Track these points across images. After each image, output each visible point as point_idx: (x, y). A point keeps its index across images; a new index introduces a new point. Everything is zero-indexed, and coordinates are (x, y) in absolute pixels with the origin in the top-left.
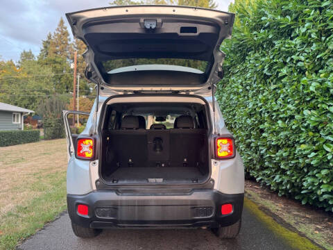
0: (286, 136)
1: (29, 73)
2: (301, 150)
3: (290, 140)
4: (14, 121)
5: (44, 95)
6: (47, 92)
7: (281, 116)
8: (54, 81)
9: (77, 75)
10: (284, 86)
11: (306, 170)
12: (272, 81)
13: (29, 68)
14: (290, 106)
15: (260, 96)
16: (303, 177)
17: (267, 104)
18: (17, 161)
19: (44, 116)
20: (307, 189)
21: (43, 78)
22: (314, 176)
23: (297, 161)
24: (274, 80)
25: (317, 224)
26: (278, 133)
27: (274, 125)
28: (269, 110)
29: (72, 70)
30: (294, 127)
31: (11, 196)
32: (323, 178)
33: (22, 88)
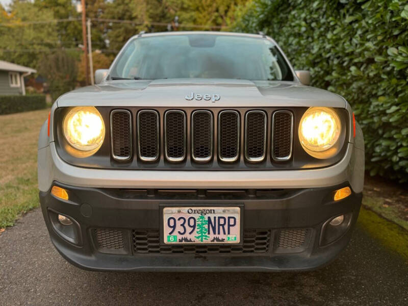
0: (360, 88)
1: (24, 19)
2: (378, 106)
3: (364, 94)
4: (12, 83)
5: (47, 50)
6: (50, 46)
7: (356, 60)
8: (58, 31)
9: (86, 21)
10: (364, 16)
11: (380, 132)
12: (348, 11)
13: (23, 12)
14: (369, 45)
15: (329, 35)
16: (377, 141)
17: (337, 45)
18: (19, 131)
19: (49, 76)
20: (380, 156)
21: (43, 26)
22: (391, 138)
23: (371, 121)
24: (351, 10)
25: (387, 198)
26: (348, 85)
27: (345, 74)
28: (340, 54)
29: (80, 14)
30: (371, 74)
31: (11, 167)
32: (403, 139)
33: (17, 40)
